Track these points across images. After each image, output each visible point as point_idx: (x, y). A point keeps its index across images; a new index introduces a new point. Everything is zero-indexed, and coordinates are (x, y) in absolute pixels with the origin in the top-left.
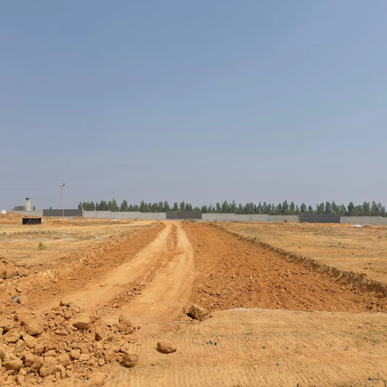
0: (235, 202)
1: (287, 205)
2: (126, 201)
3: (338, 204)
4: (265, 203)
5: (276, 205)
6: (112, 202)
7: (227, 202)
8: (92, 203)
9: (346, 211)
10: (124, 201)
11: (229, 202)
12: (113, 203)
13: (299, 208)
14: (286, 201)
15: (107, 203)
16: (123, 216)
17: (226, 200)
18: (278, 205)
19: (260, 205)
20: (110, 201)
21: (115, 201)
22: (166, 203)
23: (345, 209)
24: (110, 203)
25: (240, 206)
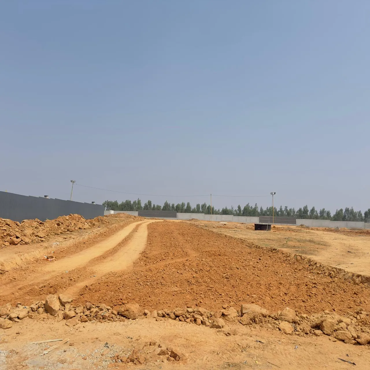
0: (258, 205)
1: (307, 209)
2: (151, 201)
3: (356, 210)
4: (286, 207)
5: (296, 210)
6: (137, 201)
7: (249, 205)
8: (116, 202)
9: (362, 217)
10: (149, 201)
11: (252, 205)
12: (138, 203)
13: (318, 213)
14: (307, 205)
15: (132, 203)
16: (217, 219)
17: (249, 203)
18: (299, 209)
19: (281, 209)
20: (136, 201)
21: (140, 200)
22: (188, 204)
23: (361, 214)
24: (135, 202)
25: (261, 209)
